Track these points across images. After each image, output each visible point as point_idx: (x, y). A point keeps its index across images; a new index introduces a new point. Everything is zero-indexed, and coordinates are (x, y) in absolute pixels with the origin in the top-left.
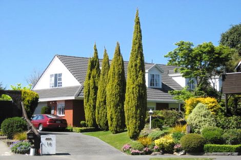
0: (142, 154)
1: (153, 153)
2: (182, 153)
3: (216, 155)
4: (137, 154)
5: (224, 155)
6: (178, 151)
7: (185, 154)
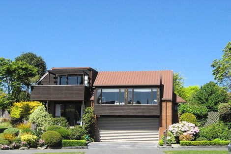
0: (11, 149)
1: (21, 148)
2: (45, 147)
3: (71, 148)
4: (7, 149)
5: (77, 148)
6: (42, 146)
7: (47, 148)
